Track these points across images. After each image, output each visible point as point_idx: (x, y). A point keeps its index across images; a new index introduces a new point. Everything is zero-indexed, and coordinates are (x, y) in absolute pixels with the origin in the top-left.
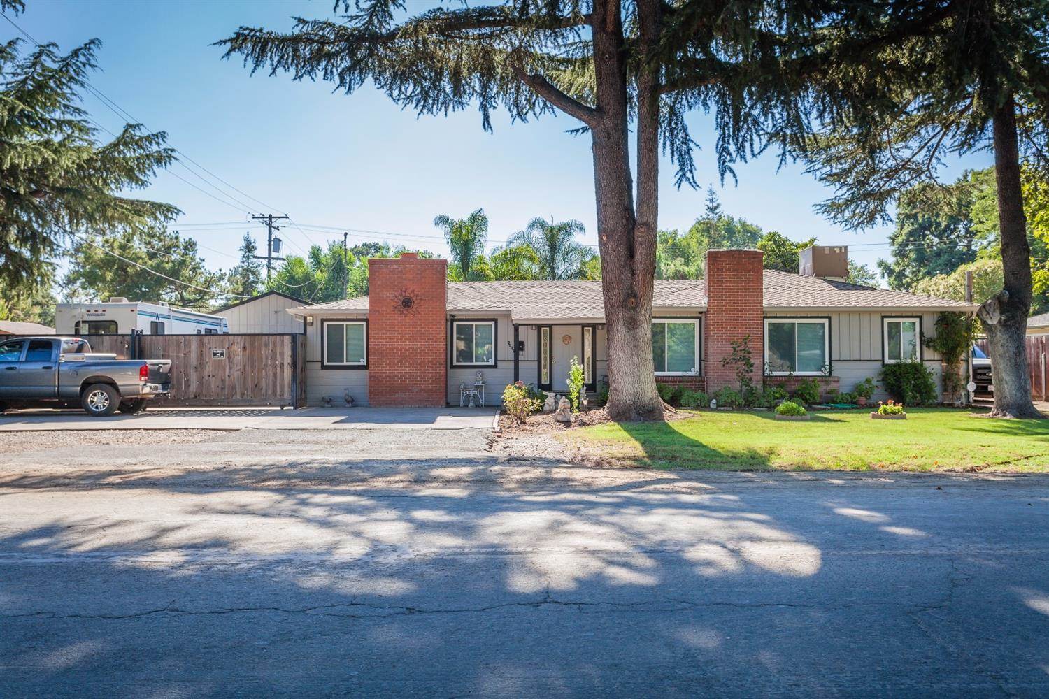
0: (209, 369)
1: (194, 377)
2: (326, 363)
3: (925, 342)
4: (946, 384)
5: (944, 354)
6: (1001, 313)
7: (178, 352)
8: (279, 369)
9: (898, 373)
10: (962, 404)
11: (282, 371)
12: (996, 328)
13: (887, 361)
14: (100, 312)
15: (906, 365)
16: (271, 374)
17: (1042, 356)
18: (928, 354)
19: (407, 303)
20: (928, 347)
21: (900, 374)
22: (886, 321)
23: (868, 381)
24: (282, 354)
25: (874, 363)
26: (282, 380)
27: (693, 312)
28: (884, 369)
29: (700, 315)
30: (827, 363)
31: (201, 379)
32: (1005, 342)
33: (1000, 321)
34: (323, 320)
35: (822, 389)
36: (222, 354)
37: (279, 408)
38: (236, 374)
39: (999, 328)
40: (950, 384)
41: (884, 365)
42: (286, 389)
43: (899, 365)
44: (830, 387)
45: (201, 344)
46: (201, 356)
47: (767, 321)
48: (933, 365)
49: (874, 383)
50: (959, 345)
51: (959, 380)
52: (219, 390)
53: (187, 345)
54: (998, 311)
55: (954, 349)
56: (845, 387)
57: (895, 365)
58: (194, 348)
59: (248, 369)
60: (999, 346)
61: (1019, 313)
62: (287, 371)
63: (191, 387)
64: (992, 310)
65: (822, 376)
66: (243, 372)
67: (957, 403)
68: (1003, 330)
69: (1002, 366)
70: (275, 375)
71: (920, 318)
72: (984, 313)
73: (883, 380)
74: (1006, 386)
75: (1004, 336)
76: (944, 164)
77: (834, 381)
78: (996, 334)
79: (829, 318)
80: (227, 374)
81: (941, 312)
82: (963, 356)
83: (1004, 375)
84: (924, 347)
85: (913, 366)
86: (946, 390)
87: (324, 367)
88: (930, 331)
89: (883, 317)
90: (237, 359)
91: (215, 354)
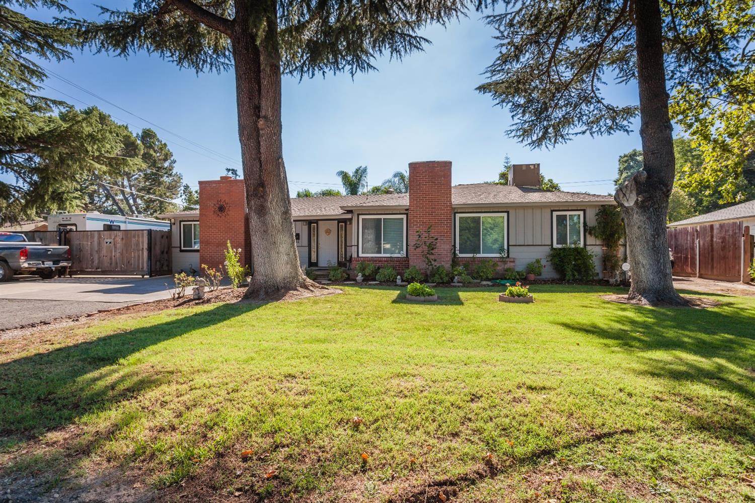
0: (104, 252)
1: (96, 257)
2: (183, 248)
3: (588, 230)
4: (605, 264)
5: (604, 240)
6: (638, 195)
7: (88, 242)
8: (141, 252)
9: (562, 255)
10: (616, 281)
11: (143, 253)
12: (632, 210)
13: (555, 246)
14: (68, 219)
15: (570, 249)
16: (136, 254)
17: (697, 242)
18: (591, 240)
19: (221, 209)
20: (590, 234)
21: (564, 256)
22: (555, 214)
23: (538, 261)
24: (143, 243)
25: (543, 247)
26: (143, 259)
27: (402, 209)
28: (552, 252)
29: (406, 212)
30: (506, 247)
31: (99, 258)
32: (642, 224)
33: (636, 202)
34: (181, 221)
35: (500, 267)
36: (110, 243)
37: (141, 277)
38: (118, 255)
39: (636, 210)
40: (608, 264)
41: (552, 249)
42: (145, 265)
43: (564, 249)
44: (506, 266)
45: (100, 237)
46: (99, 244)
47: (458, 216)
48: (595, 248)
49: (543, 262)
50: (616, 232)
51: (617, 261)
52: (109, 265)
53: (92, 237)
54: (634, 193)
55: (612, 235)
56: (520, 266)
57: (560, 249)
58: (96, 239)
59: (124, 252)
60: (636, 227)
61: (658, 194)
62: (146, 253)
63: (94, 264)
64: (628, 192)
65: (500, 258)
66: (122, 254)
67: (612, 281)
68: (640, 211)
69: (639, 248)
70: (139, 256)
71: (584, 211)
72: (621, 196)
73: (551, 260)
74: (643, 270)
75: (641, 218)
76: (605, 83)
77: (510, 262)
78: (633, 216)
79: (508, 212)
80: (113, 254)
81: (602, 206)
82: (621, 241)
83: (640, 258)
84: (587, 234)
85: (576, 250)
86: (605, 269)
87: (182, 251)
88: (592, 221)
89: (552, 211)
90: (118, 245)
91: (107, 243)
